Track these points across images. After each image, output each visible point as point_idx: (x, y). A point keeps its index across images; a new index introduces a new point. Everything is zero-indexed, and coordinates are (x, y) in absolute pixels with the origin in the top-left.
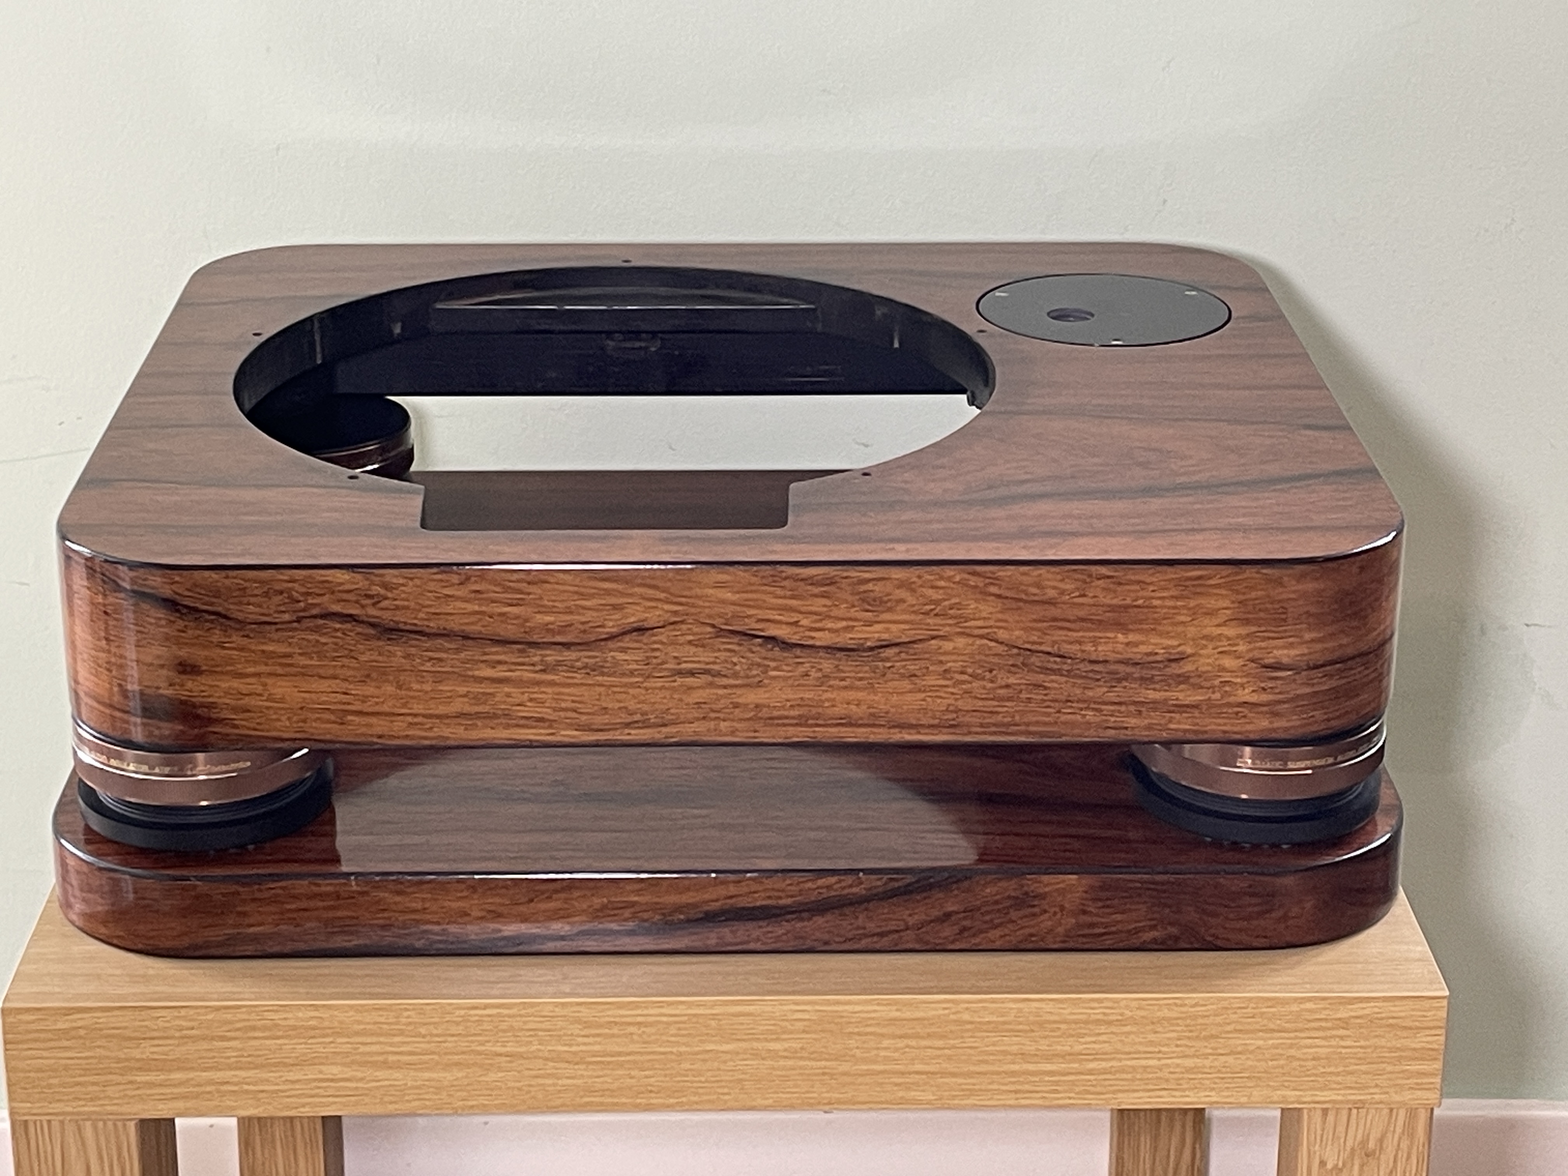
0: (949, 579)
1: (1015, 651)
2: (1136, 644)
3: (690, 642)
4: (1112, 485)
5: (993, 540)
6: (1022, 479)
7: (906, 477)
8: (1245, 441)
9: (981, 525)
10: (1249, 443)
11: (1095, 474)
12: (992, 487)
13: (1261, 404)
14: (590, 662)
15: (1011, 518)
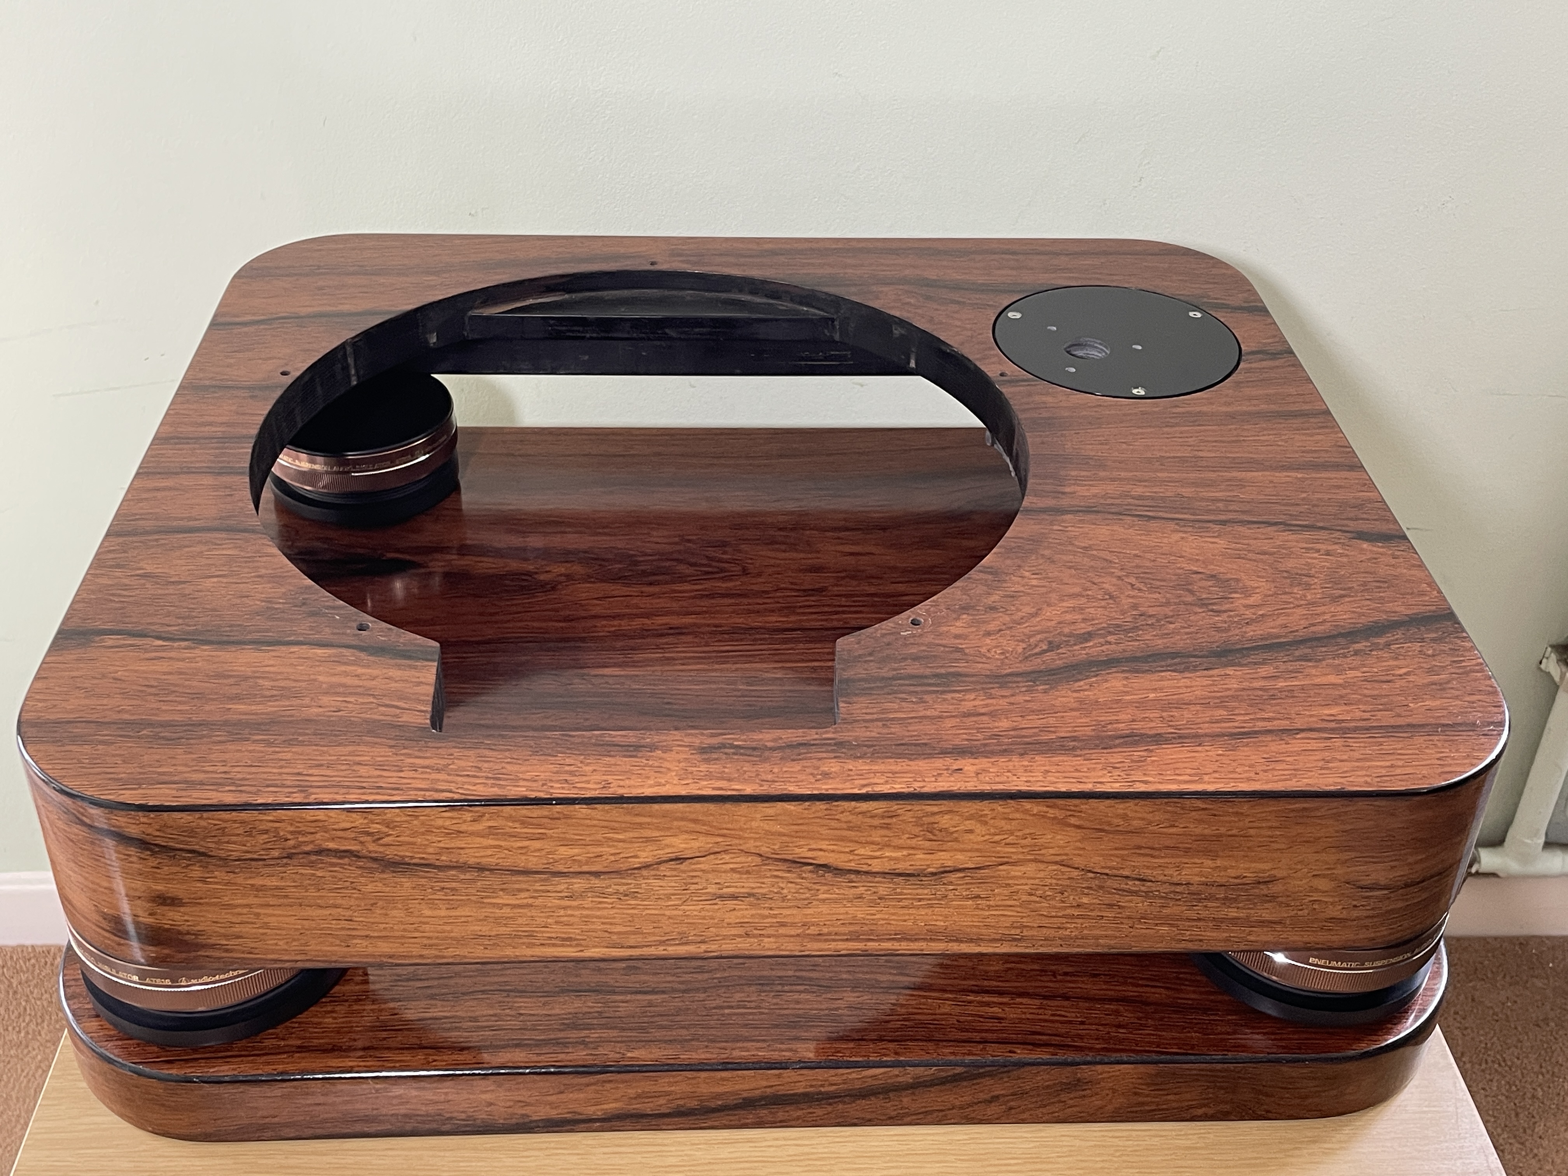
0: (1026, 812)
1: (1091, 875)
2: (1226, 869)
3: (732, 870)
4: (1180, 642)
5: (1070, 751)
6: (1083, 631)
7: (959, 626)
8: (1303, 561)
9: (1052, 721)
10: (1308, 564)
11: (1158, 621)
12: (1053, 646)
13: (1304, 495)
14: (622, 889)
15: (1083, 707)
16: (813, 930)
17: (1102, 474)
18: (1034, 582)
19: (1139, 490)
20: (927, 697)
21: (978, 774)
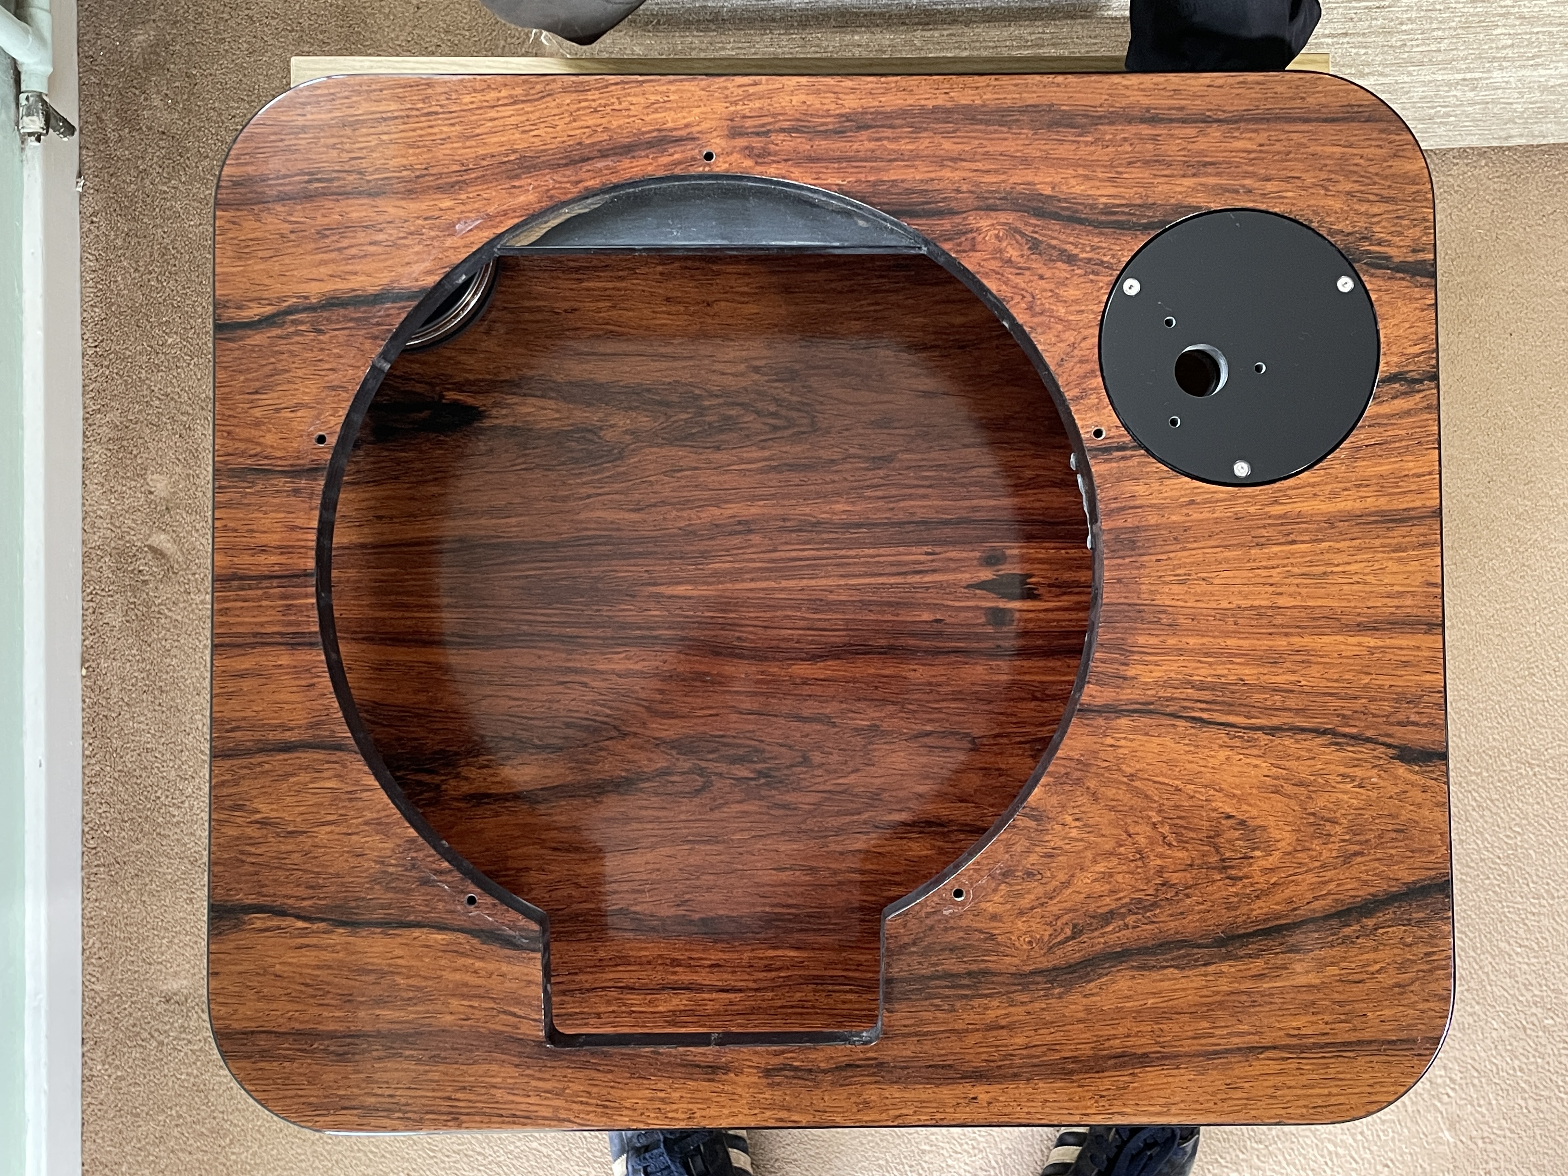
5: (1067, 1075)
6: (1106, 909)
7: (995, 902)
8: (1334, 797)
9: (1060, 1036)
10: (1338, 802)
11: (1177, 893)
12: (1076, 934)
13: (1367, 681)
15: (1089, 1015)
17: (1172, 642)
18: (1075, 833)
19: (1200, 674)
21: (989, 1103)
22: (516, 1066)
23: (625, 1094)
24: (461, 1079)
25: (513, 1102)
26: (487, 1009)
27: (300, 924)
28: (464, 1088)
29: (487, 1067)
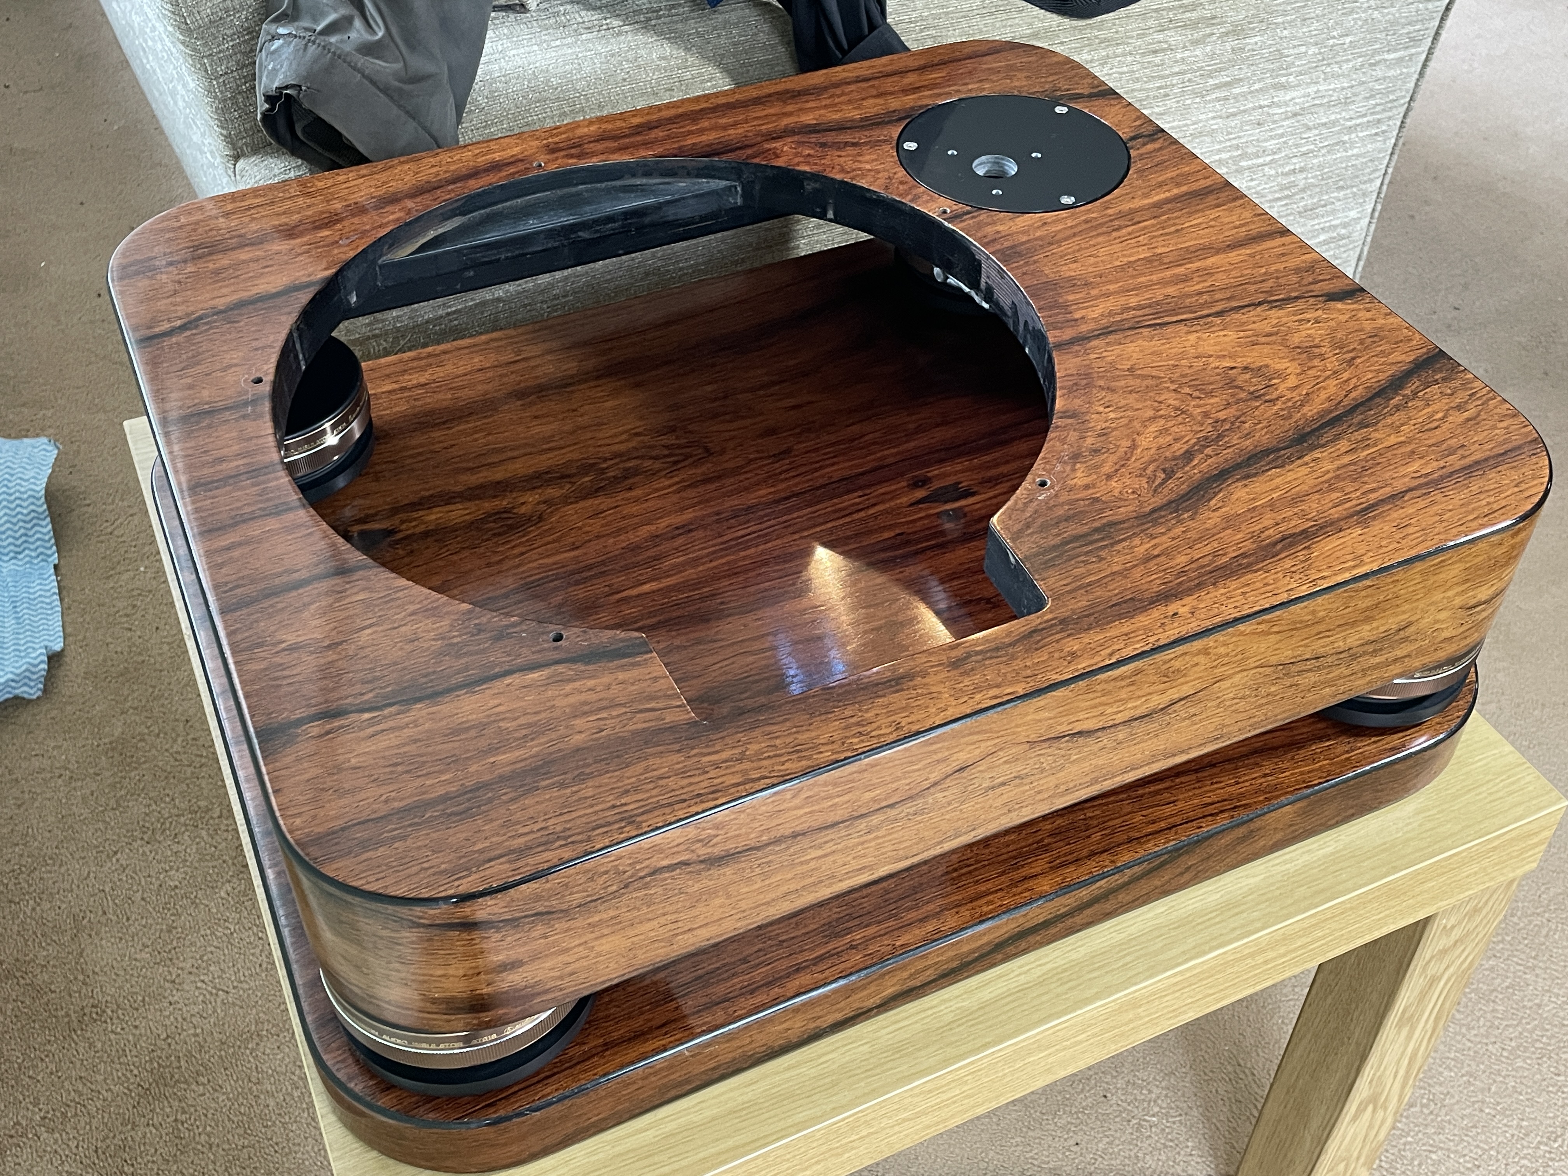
1: (1281, 667)
2: (1377, 628)
4: (1263, 438)
5: (1248, 568)
6: (1182, 451)
7: (1080, 477)
8: (1304, 334)
9: (1215, 544)
10: (1309, 336)
11: (1232, 423)
12: (1169, 474)
13: (1263, 270)
14: (911, 810)
15: (1230, 522)
16: (1063, 788)
17: (1094, 292)
18: (1112, 415)
19: (1133, 301)
20: (1103, 554)
21: (1192, 613)
22: (679, 751)
23: (814, 734)
24: (620, 784)
25: (691, 784)
26: (618, 716)
27: (367, 716)
28: (627, 791)
29: (644, 764)
